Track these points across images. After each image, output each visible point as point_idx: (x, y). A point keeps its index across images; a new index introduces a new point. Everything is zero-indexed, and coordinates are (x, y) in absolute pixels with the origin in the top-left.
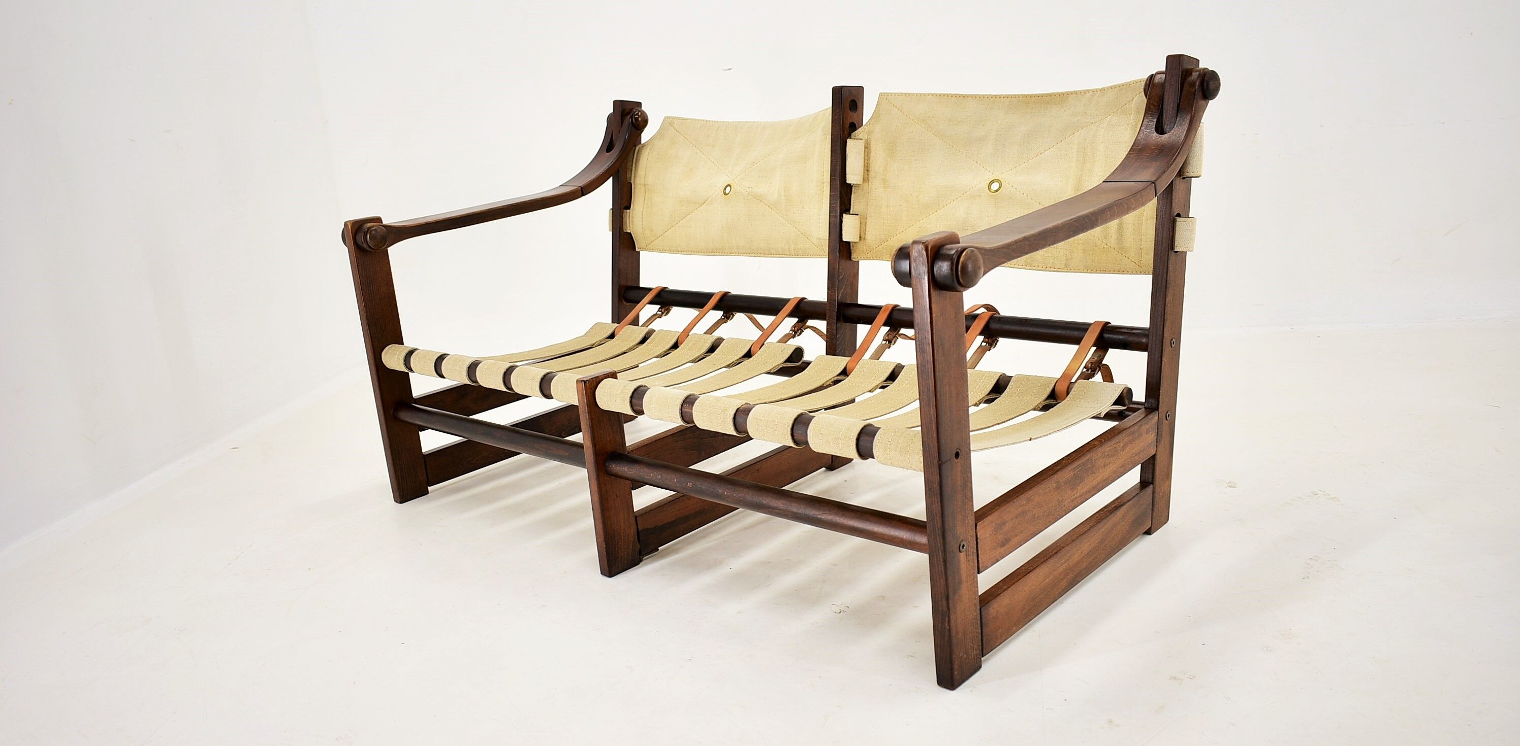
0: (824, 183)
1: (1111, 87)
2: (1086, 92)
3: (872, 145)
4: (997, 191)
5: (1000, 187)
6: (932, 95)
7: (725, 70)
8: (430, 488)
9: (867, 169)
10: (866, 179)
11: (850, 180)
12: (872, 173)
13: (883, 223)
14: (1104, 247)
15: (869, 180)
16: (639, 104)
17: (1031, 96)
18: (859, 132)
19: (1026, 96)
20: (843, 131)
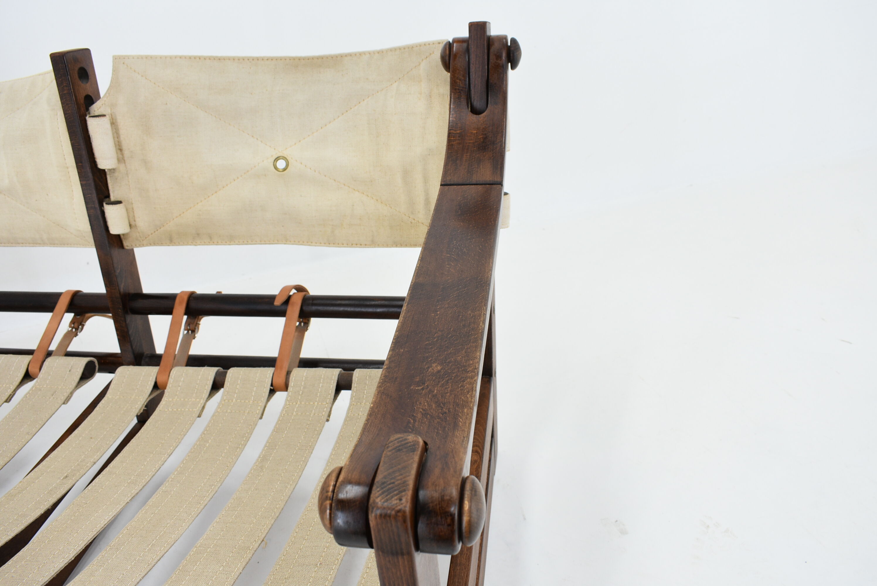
0: (68, 168)
1: (391, 50)
2: (361, 54)
3: (119, 121)
4: (284, 170)
5: (287, 165)
6: (181, 57)
9: (119, 148)
10: (121, 159)
11: (102, 165)
12: (126, 153)
13: (155, 208)
14: (411, 222)
15: (124, 160)
17: (300, 59)
18: (99, 107)
19: (294, 59)
20: (79, 108)
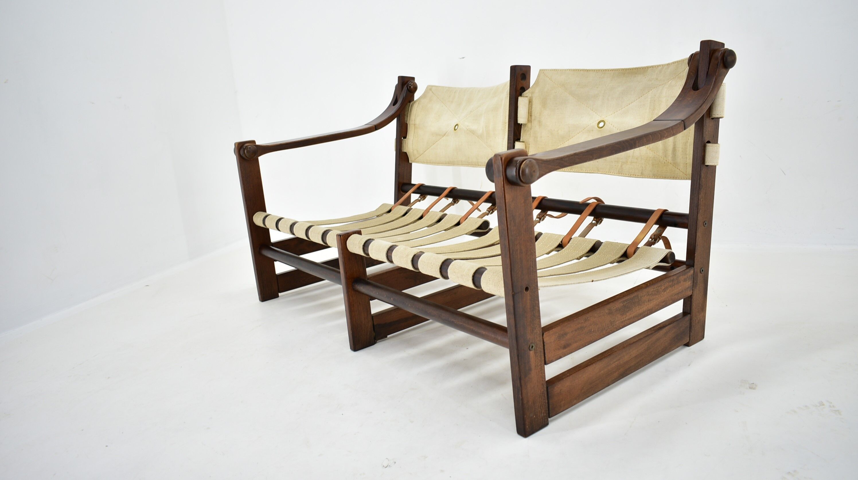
0: (506, 123)
1: (673, 63)
2: (658, 66)
3: (533, 101)
4: (602, 127)
5: (604, 125)
6: (570, 70)
7: (461, 58)
8: (280, 294)
9: (530, 114)
10: (530, 120)
11: (520, 121)
12: (533, 117)
13: (539, 147)
14: (665, 163)
15: (531, 121)
16: (413, 79)
17: (626, 69)
18: (526, 93)
19: (623, 69)
20: (516, 92)
